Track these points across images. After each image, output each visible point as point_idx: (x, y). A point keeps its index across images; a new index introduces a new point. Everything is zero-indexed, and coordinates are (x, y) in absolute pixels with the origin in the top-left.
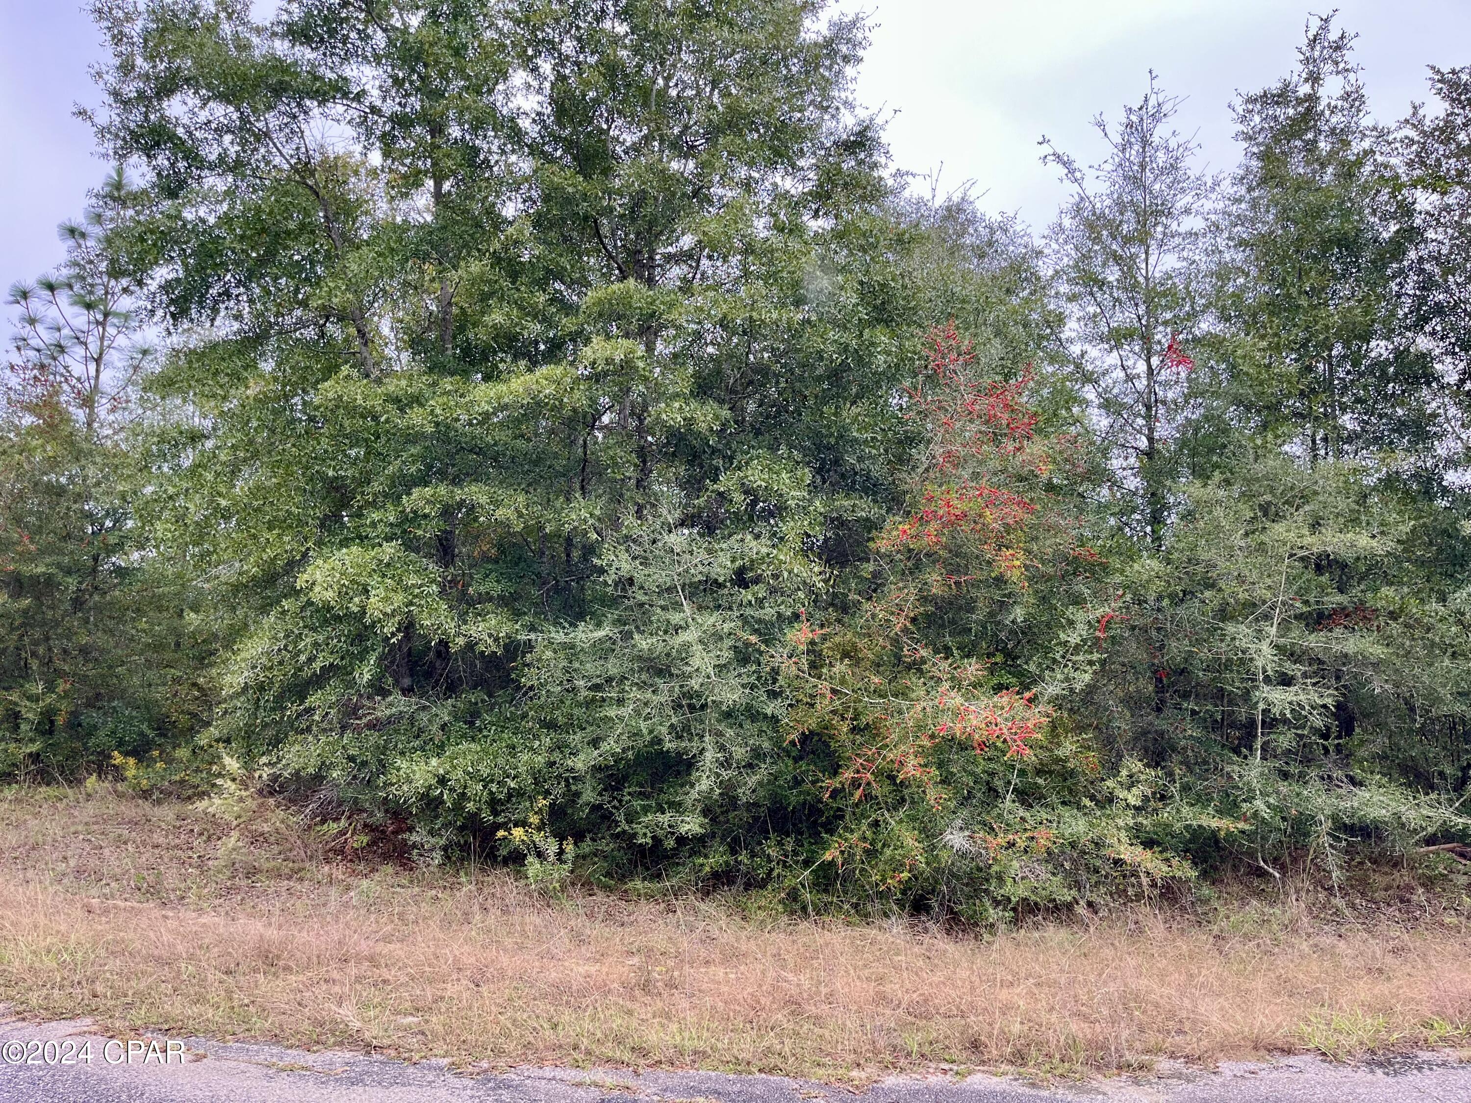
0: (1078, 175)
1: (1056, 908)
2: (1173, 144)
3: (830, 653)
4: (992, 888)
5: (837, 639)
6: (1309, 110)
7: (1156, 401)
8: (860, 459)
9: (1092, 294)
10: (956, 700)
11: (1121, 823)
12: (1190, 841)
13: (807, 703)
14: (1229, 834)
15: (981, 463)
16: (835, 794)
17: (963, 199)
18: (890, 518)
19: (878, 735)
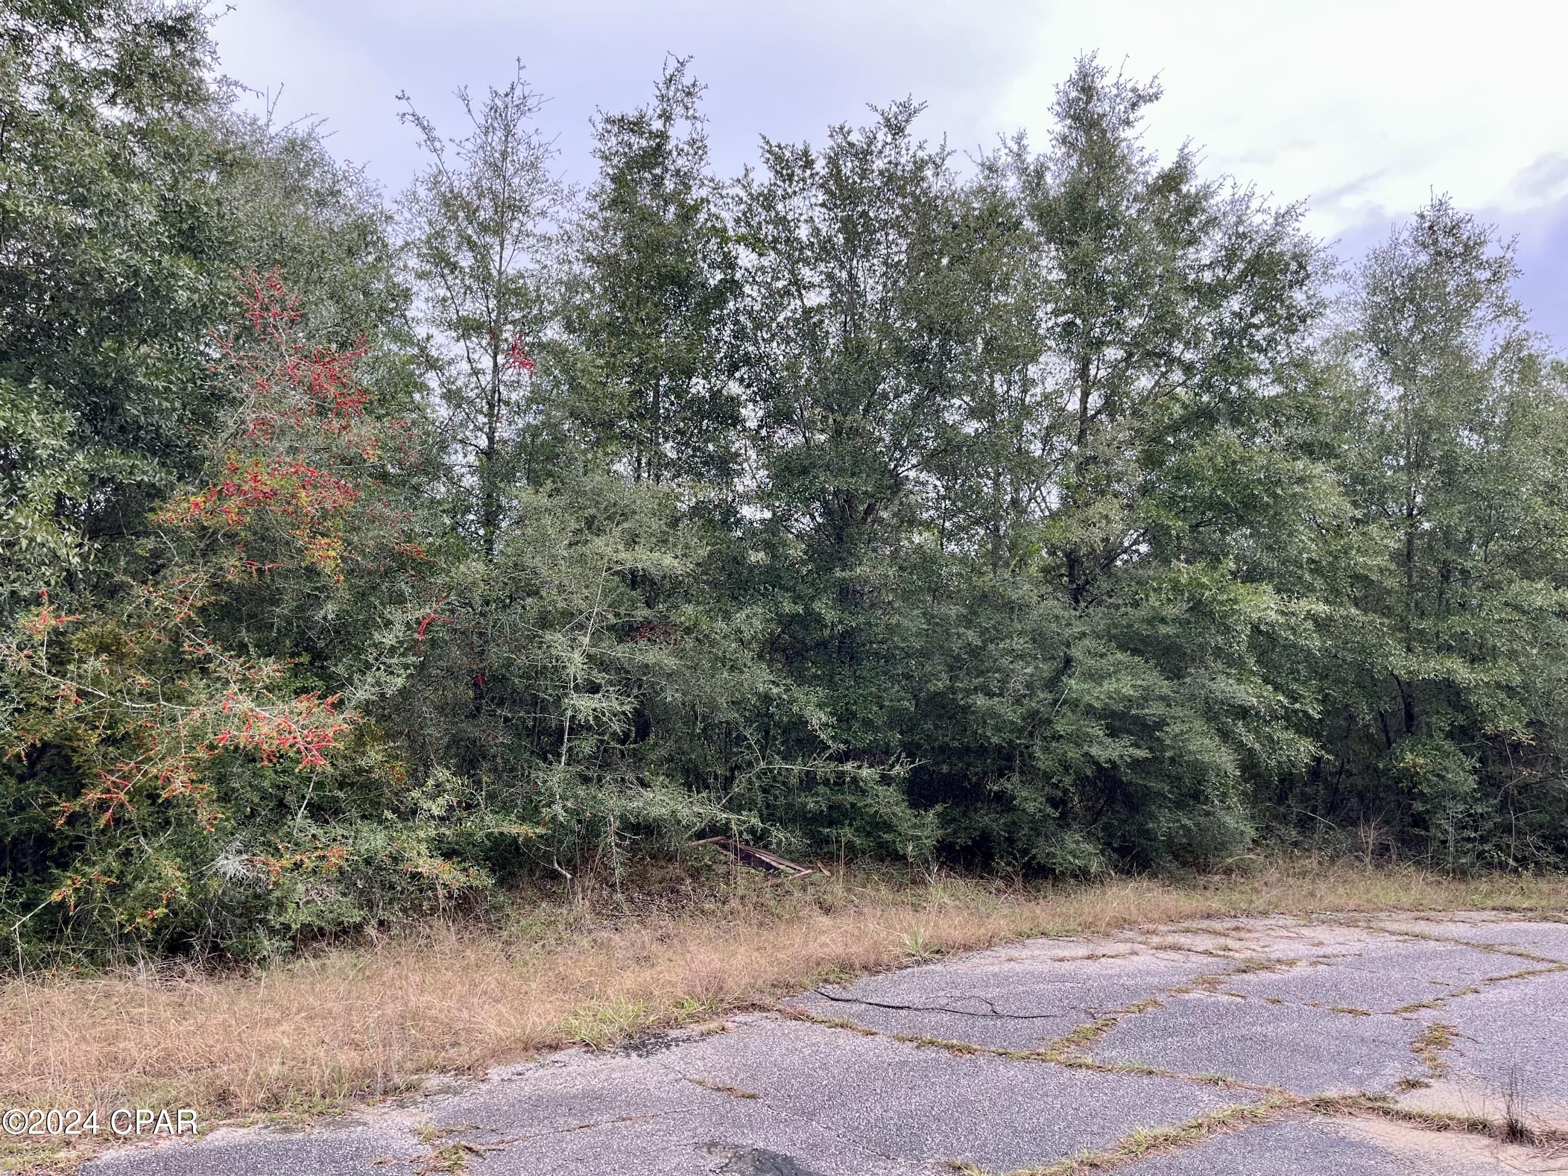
0: (437, 145)
1: (345, 932)
2: (535, 141)
3: (82, 646)
4: (270, 917)
5: (94, 629)
6: (659, 146)
7: (499, 400)
8: (147, 411)
9: (443, 276)
10: (245, 704)
11: (422, 834)
12: (491, 849)
13: (43, 708)
14: (528, 840)
15: (301, 437)
16: (72, 820)
17: (309, 134)
18: (181, 486)
19: (140, 746)
